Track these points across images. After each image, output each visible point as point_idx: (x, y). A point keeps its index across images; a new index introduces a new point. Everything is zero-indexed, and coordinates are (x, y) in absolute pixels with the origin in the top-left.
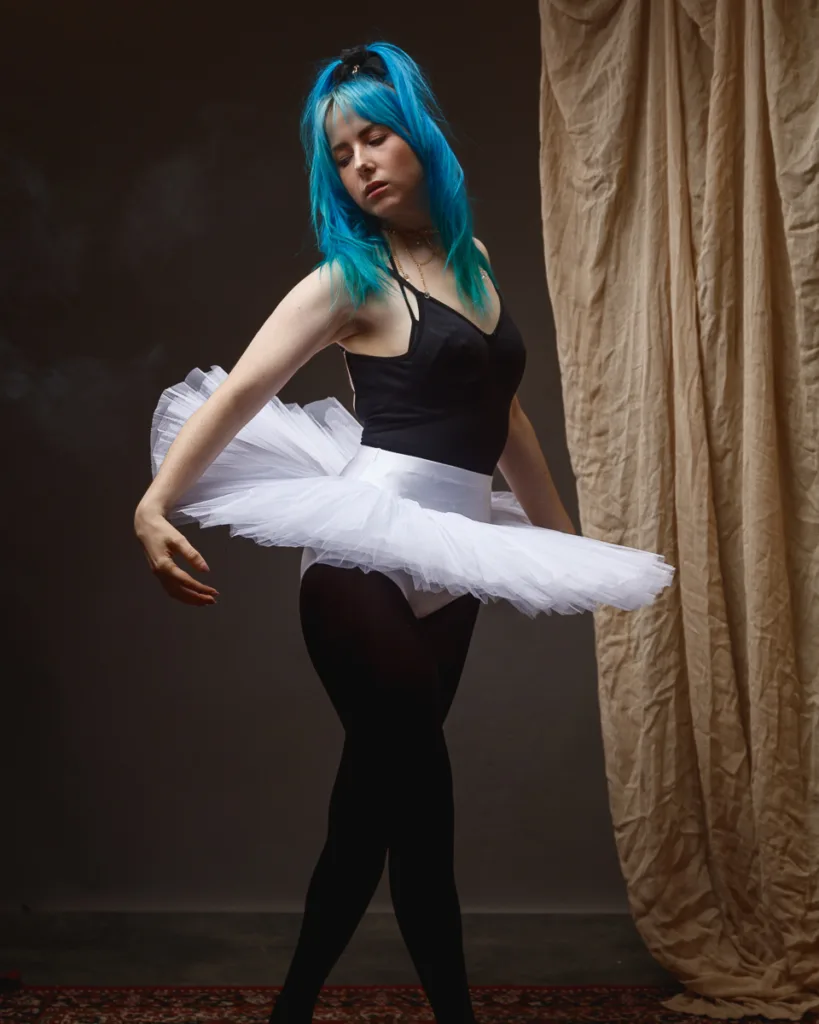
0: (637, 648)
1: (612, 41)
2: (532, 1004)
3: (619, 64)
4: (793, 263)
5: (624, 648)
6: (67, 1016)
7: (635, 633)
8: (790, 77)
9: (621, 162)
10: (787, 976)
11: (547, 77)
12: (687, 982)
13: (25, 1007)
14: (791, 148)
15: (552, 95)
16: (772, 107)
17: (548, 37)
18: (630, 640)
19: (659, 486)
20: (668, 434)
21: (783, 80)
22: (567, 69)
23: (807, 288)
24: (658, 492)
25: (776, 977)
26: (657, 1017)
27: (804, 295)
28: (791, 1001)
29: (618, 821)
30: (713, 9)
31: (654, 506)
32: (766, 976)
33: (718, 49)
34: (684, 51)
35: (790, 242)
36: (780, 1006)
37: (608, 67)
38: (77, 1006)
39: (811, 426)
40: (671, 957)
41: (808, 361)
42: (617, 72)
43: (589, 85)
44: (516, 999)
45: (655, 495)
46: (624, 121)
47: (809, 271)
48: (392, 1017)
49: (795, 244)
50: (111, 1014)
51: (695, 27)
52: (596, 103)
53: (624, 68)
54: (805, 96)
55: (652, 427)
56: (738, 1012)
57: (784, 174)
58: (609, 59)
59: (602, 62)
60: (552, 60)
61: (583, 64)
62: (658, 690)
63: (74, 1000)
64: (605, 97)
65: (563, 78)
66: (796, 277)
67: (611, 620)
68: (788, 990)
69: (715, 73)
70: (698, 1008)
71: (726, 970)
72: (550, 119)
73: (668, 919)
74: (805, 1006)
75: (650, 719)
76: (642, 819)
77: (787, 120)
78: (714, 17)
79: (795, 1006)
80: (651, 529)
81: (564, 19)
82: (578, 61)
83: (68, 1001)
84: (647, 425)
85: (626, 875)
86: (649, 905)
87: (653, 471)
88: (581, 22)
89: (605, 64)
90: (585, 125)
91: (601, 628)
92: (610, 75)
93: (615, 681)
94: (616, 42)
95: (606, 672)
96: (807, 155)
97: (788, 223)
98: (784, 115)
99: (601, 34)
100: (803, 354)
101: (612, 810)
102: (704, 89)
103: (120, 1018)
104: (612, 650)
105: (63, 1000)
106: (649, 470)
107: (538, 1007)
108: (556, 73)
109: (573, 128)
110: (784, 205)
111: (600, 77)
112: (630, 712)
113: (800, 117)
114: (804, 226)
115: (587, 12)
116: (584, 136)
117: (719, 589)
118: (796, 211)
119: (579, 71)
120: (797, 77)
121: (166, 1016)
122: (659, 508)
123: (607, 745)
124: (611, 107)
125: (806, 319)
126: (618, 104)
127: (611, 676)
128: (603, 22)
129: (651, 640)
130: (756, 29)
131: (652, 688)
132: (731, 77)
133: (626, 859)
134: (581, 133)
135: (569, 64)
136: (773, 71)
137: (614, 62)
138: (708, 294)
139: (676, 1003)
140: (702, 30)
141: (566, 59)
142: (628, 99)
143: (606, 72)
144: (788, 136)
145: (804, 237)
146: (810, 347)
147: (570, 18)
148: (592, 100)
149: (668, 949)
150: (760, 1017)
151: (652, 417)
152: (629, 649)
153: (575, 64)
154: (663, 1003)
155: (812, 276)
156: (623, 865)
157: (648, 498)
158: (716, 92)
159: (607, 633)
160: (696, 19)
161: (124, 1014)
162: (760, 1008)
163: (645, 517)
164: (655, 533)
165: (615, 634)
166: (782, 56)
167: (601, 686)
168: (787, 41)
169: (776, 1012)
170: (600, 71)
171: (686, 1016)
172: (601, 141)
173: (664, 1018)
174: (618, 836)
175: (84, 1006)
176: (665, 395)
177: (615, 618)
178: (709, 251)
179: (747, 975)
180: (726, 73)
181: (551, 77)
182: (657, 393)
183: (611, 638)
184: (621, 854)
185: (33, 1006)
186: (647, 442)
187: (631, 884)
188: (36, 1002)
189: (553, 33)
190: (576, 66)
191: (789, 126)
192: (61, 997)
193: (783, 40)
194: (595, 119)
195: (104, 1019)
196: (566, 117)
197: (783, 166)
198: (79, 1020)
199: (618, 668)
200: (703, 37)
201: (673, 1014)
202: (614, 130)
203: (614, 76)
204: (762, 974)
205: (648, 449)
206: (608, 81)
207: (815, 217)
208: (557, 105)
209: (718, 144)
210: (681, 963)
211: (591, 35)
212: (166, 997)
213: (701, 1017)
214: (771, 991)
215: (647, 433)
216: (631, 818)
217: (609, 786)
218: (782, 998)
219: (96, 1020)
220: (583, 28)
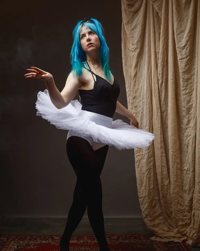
0: (144, 156)
1: (138, 17)
2: (120, 239)
3: (140, 22)
4: (180, 68)
5: (141, 156)
6: (13, 242)
7: (144, 153)
8: (179, 25)
9: (140, 44)
10: (179, 232)
12: (155, 233)
13: (3, 240)
14: (179, 41)
15: (125, 29)
16: (175, 32)
17: (124, 15)
18: (142, 155)
19: (149, 119)
20: (151, 107)
21: (178, 25)
22: (128, 23)
23: (183, 73)
24: (149, 120)
25: (176, 232)
26: (149, 242)
27: (182, 75)
29: (140, 197)
30: (162, 9)
32: (174, 232)
33: (163, 18)
34: (155, 19)
35: (179, 63)
36: (177, 239)
37: (138, 22)
38: (15, 240)
39: (184, 105)
40: (152, 228)
41: (183, 90)
42: (140, 23)
43: (133, 26)
44: (116, 238)
46: (141, 35)
47: (184, 69)
48: (88, 242)
49: (180, 63)
50: (23, 242)
51: (157, 13)
52: (135, 30)
53: (141, 23)
54: (183, 29)
55: (147, 105)
56: (167, 240)
57: (178, 47)
58: (138, 20)
59: (136, 22)
60: (124, 21)
61: (131, 22)
63: (15, 238)
64: (137, 29)
65: (127, 25)
66: (181, 71)
67: (138, 150)
68: (179, 235)
69: (162, 24)
70: (158, 239)
71: (165, 231)
72: (124, 34)
73: (151, 219)
74: (183, 239)
75: (147, 173)
76: (145, 196)
77: (178, 35)
78: (162, 11)
79: (180, 239)
80: (147, 129)
81: (127, 11)
82: (131, 21)
83: (13, 238)
84: (146, 105)
85: (142, 209)
86: (147, 215)
87: (148, 116)
88: (131, 12)
89: (137, 21)
91: (136, 152)
92: (138, 24)
93: (139, 164)
94: (140, 16)
95: (137, 162)
96: (183, 43)
97: (179, 58)
98: (178, 34)
99: (136, 15)
100: (182, 88)
101: (138, 194)
102: (160, 27)
103: (25, 242)
104: (138, 157)
105: (12, 238)
106: (147, 115)
107: (121, 239)
108: (125, 24)
109: (129, 36)
110: (178, 54)
111: (136, 25)
112: (142, 171)
113: (182, 34)
114: (182, 59)
115: (133, 10)
116: (132, 38)
117: (163, 143)
118: (180, 55)
120: (181, 25)
121: (35, 242)
122: (149, 124)
123: (137, 179)
124: (138, 32)
125: (183, 81)
126: (140, 31)
127: (138, 163)
128: (136, 12)
129: (147, 155)
130: (171, 13)
131: (148, 166)
132: (166, 25)
133: (142, 205)
134: (131, 37)
135: (129, 21)
136: (175, 23)
137: (139, 21)
138: (160, 74)
139: (153, 238)
140: (159, 14)
141: (128, 21)
142: (142, 30)
143: (137, 23)
144: (179, 38)
145: (182, 62)
146: (184, 87)
147: (129, 11)
149: (151, 226)
150: (173, 241)
151: (147, 103)
152: (142, 156)
153: (130, 22)
154: (150, 238)
155: (184, 71)
156: (141, 206)
157: (146, 122)
158: (162, 28)
160: (158, 11)
161: (26, 242)
162: (172, 239)
163: (146, 126)
165: (139, 153)
166: (178, 20)
167: (136, 165)
168: (179, 16)
169: (176, 240)
170: (136, 23)
171: (155, 241)
172: (136, 39)
173: (150, 242)
174: (140, 200)
175: (17, 240)
176: (151, 98)
177: (139, 150)
178: (161, 65)
179: (169, 232)
180: (164, 24)
181: (124, 24)
182: (149, 98)
183: (138, 154)
184: (141, 203)
185: (5, 240)
186: (146, 109)
187: (143, 211)
188: (6, 239)
189: (125, 15)
191: (179, 36)
192: (11, 238)
193: (178, 16)
194: (134, 34)
195: (21, 243)
196: (128, 34)
197: (178, 45)
198: (16, 243)
199: (140, 161)
200: (159, 15)
201: (153, 241)
202: (139, 37)
203: (139, 24)
204: (173, 231)
205: (147, 110)
206: (137, 25)
207: (185, 57)
208: (126, 31)
209: (163, 40)
210: (154, 229)
211: (133, 15)
212: (36, 237)
213: (159, 241)
214: (175, 235)
215: (146, 107)
216: (143, 196)
217: (138, 188)
218: (178, 237)
219: (20, 243)
220: (132, 13)
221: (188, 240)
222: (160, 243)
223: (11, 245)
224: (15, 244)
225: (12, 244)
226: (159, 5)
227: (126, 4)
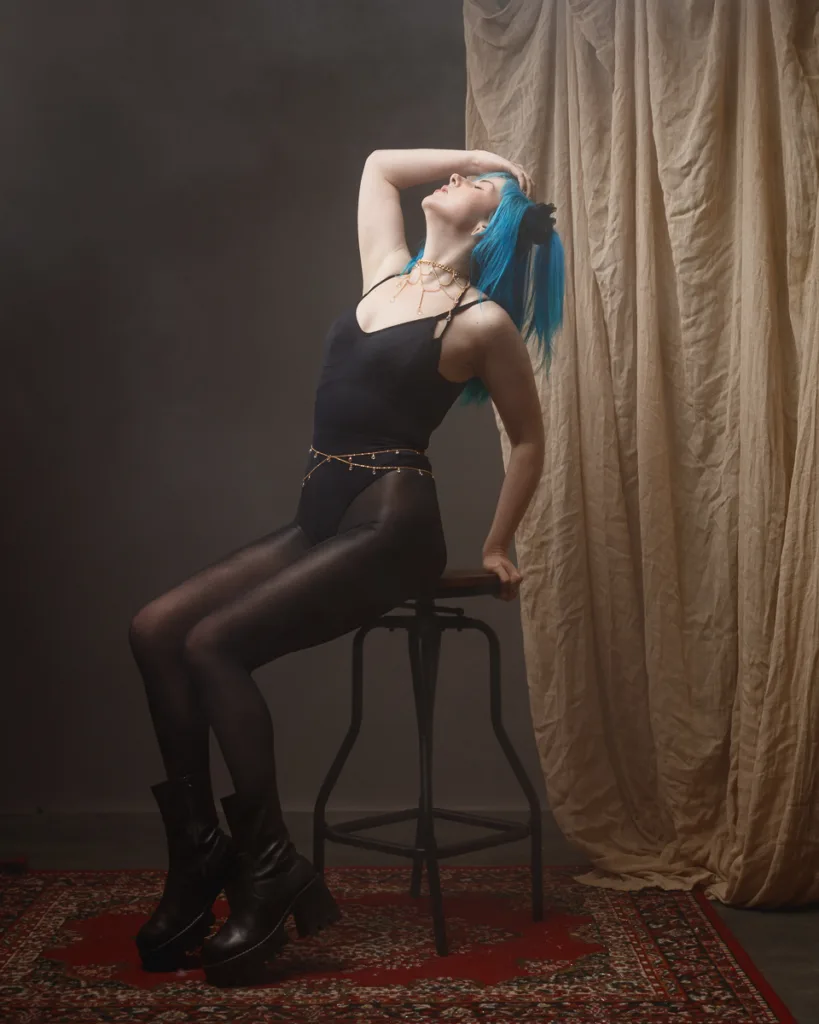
0: (553, 575)
1: (525, 64)
2: (463, 880)
3: (531, 83)
4: (674, 244)
5: (543, 575)
6: (64, 893)
7: (551, 563)
8: (671, 90)
9: (534, 164)
10: (678, 856)
11: (471, 96)
12: (596, 861)
13: (30, 886)
14: (672, 148)
15: (476, 109)
16: (655, 115)
17: (472, 62)
18: (546, 569)
19: (567, 437)
20: (575, 393)
21: (666, 91)
22: (487, 87)
23: (685, 265)
24: (566, 442)
25: (672, 855)
26: (569, 890)
27: (681, 272)
28: (685, 874)
29: (537, 724)
31: (562, 454)
32: (662, 854)
33: (618, 67)
35: (671, 227)
36: (673, 879)
37: (522, 85)
38: (75, 885)
39: (690, 384)
40: (581, 841)
41: (688, 327)
42: (530, 89)
43: (506, 100)
44: (450, 877)
45: (564, 445)
46: (535, 130)
47: (686, 251)
48: (343, 891)
49: (675, 228)
50: (103, 891)
51: (592, 49)
52: (513, 115)
53: (535, 86)
54: (684, 105)
55: (560, 386)
56: (634, 885)
57: (664, 170)
58: (523, 78)
59: (516, 81)
60: (475, 80)
61: (501, 83)
62: (568, 610)
63: (73, 881)
64: (519, 110)
65: (484, 96)
66: (677, 256)
67: (530, 552)
68: (679, 866)
69: (616, 87)
70: (606, 883)
71: (630, 852)
72: (474, 129)
73: (579, 807)
74: (695, 879)
75: (561, 635)
76: (559, 720)
77: (668, 125)
78: (609, 41)
79: (687, 879)
80: (562, 472)
81: (485, 45)
82: (497, 81)
83: (67, 881)
84: (557, 385)
85: (545, 769)
86: (565, 795)
87: (561, 425)
88: (500, 48)
89: (519, 83)
90: (503, 134)
91: (523, 558)
92: (523, 91)
93: (535, 603)
94: (529, 64)
95: (527, 596)
96: (684, 153)
97: (669, 211)
98: (666, 121)
99: (516, 58)
100: (683, 322)
101: (533, 714)
103: (109, 894)
104: (531, 577)
105: (63, 881)
106: (560, 421)
107: (469, 882)
108: (479, 91)
109: (493, 137)
110: (665, 197)
111: (514, 95)
112: (548, 631)
113: (680, 122)
114: (682, 213)
115: (504, 40)
116: (503, 143)
118: (675, 200)
119: (498, 88)
120: (677, 89)
121: (149, 892)
122: (567, 455)
123: (528, 659)
124: (525, 118)
125: (684, 292)
126: (531, 115)
127: (531, 600)
128: (518, 48)
129: (561, 568)
130: (642, 49)
131: (564, 609)
133: (546, 756)
134: (501, 141)
135: (490, 83)
136: (657, 84)
137: (527, 80)
139: (587, 880)
140: (597, 52)
141: (487, 80)
142: (539, 111)
143: (520, 89)
144: (669, 138)
145: (680, 222)
146: (688, 317)
147: (489, 45)
148: (509, 112)
149: (578, 834)
150: (658, 888)
151: (560, 380)
152: (546, 577)
153: (494, 84)
154: (575, 878)
155: (689, 255)
156: (543, 760)
157: (558, 447)
158: (618, 102)
159: (527, 564)
160: (593, 43)
161: (113, 891)
162: (657, 880)
163: (556, 462)
164: (564, 474)
165: (533, 564)
166: (665, 72)
167: (523, 609)
168: (669, 59)
169: (671, 885)
170: (516, 88)
171: (594, 888)
172: (516, 148)
173: (575, 890)
174: (538, 736)
175: (80, 885)
176: (573, 359)
177: (534, 550)
179: (644, 855)
181: (475, 95)
182: (564, 359)
183: (530, 567)
184: (542, 750)
185: (37, 886)
186: (557, 400)
187: (549, 777)
188: (40, 883)
189: (476, 57)
190: (495, 86)
191: (670, 130)
192: (62, 878)
193: (665, 58)
194: (512, 129)
195: (96, 895)
196: (488, 128)
197: (664, 164)
198: (75, 895)
199: (536, 595)
200: (599, 57)
201: (583, 886)
202: (527, 138)
203: (527, 92)
204: (659, 853)
205: (558, 406)
206: (522, 97)
207: (691, 205)
208: (480, 118)
209: (622, 147)
210: (589, 845)
211: (507, 59)
212: (152, 877)
213: (607, 889)
214: (668, 867)
215: (557, 392)
216: (551, 721)
217: (530, 692)
218: (680, 872)
219: (90, 895)
220: (501, 54)
221: (715, 883)
222: (608, 895)
223: (56, 903)
224: (72, 898)
225: (60, 898)
226: (596, 20)
227: (479, 21)
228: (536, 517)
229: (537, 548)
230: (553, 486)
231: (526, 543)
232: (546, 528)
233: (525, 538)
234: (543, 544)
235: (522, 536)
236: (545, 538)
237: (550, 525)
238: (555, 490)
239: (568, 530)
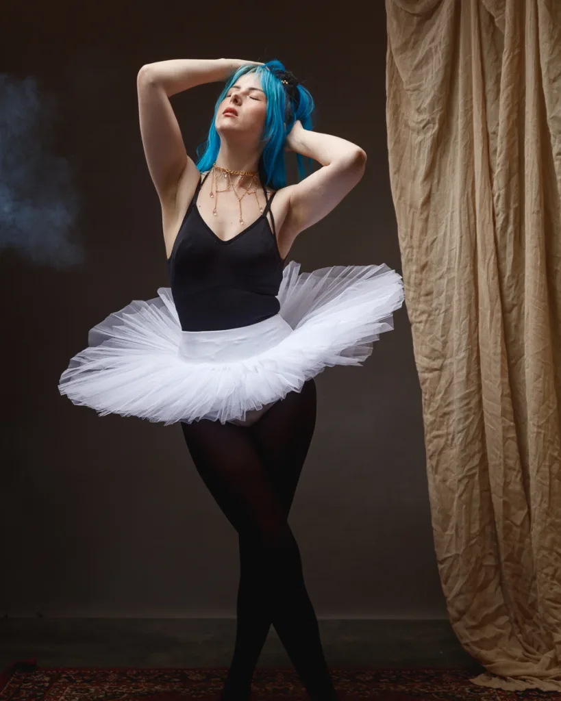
0: (453, 439)
1: (435, 28)
2: (382, 681)
3: (440, 43)
4: (559, 178)
5: (444, 439)
6: (68, 688)
7: (451, 429)
8: (556, 51)
9: (441, 110)
10: (555, 662)
11: (391, 52)
12: (487, 666)
13: (39, 682)
14: (557, 100)
15: (395, 63)
16: (544, 72)
17: (392, 26)
18: (448, 434)
19: (468, 330)
20: (473, 294)
21: (551, 54)
22: (404, 48)
24: (467, 334)
25: (548, 662)
26: (467, 690)
28: (558, 679)
29: (440, 557)
30: (505, 5)
31: (464, 343)
32: (541, 662)
33: (507, 31)
34: (484, 35)
35: (557, 164)
36: (551, 682)
37: (433, 45)
38: (75, 681)
40: (477, 649)
42: (439, 48)
43: (419, 57)
44: (371, 678)
45: (465, 336)
46: (443, 81)
48: (288, 689)
49: (560, 165)
50: (98, 687)
51: (492, 18)
52: (424, 70)
53: (443, 46)
55: (463, 288)
56: (521, 686)
57: (553, 117)
58: (433, 40)
59: (428, 42)
60: (394, 41)
61: (416, 43)
62: (466, 469)
63: (73, 678)
64: (430, 65)
65: (401, 53)
67: (435, 421)
68: (556, 671)
69: (505, 50)
70: (495, 683)
71: (514, 658)
72: (393, 82)
73: (474, 623)
75: (462, 488)
76: (457, 555)
77: (554, 80)
78: (504, 11)
79: (560, 682)
80: (464, 358)
81: (403, 13)
82: (412, 41)
83: (68, 678)
84: (459, 288)
85: (446, 593)
86: (462, 613)
87: (463, 320)
88: (414, 15)
89: (430, 43)
90: (417, 85)
91: (428, 426)
92: (433, 50)
93: (438, 462)
95: (432, 456)
97: (555, 151)
98: (552, 78)
99: (428, 23)
101: (436, 550)
102: (498, 60)
103: (103, 690)
104: (435, 441)
105: (65, 678)
106: (461, 319)
107: (386, 682)
108: (397, 50)
109: (408, 87)
110: (552, 138)
111: (427, 52)
112: (448, 483)
115: (418, 8)
116: (416, 92)
117: (509, 399)
118: (560, 142)
119: (413, 48)
120: (560, 52)
121: (134, 688)
122: (468, 344)
123: (432, 505)
124: (434, 72)
126: (439, 70)
127: (435, 459)
128: (429, 14)
129: (462, 434)
130: (533, 18)
131: (464, 466)
132: (516, 52)
133: (446, 583)
134: (414, 90)
135: (406, 44)
136: (545, 48)
137: (436, 42)
138: (501, 198)
139: (479, 681)
140: (496, 20)
141: (404, 40)
142: (446, 66)
143: (431, 49)
144: (555, 92)
147: (406, 12)
148: (422, 67)
149: (475, 643)
150: (537, 690)
151: (462, 283)
152: (447, 440)
153: (410, 44)
154: (471, 680)
156: (443, 586)
157: (460, 338)
158: (505, 62)
159: (432, 430)
160: (492, 13)
161: (106, 687)
162: (537, 684)
163: (458, 350)
164: (465, 361)
165: (438, 430)
166: (551, 38)
167: (428, 466)
168: (555, 26)
169: (548, 686)
170: (427, 48)
171: (486, 688)
172: (427, 96)
173: (471, 690)
174: (440, 567)
175: (79, 681)
176: (472, 268)
177: (438, 419)
178: (501, 170)
179: (527, 661)
180: (512, 50)
181: (393, 52)
182: (466, 267)
183: (435, 433)
184: (443, 578)
185: (45, 682)
186: (460, 300)
187: (449, 599)
188: (47, 679)
189: (395, 23)
190: (411, 45)
191: (556, 85)
192: (64, 676)
193: (551, 26)
194: (424, 81)
195: (92, 690)
196: (404, 80)
197: (552, 112)
198: (76, 691)
199: (440, 453)
200: (497, 25)
201: (478, 687)
202: (436, 88)
203: (436, 51)
204: (539, 660)
205: (460, 304)
206: (432, 55)
208: (398, 71)
209: (507, 97)
210: (483, 652)
211: (421, 24)
212: (134, 675)
213: (497, 689)
214: (545, 672)
215: (459, 294)
216: (449, 555)
217: (435, 533)
218: (553, 677)
219: (88, 691)
220: (415, 19)
222: (499, 695)
223: (62, 698)
224: (74, 693)
225: (65, 694)
228: (439, 393)
229: (441, 417)
230: (454, 368)
231: (431, 413)
232: (448, 402)
233: (431, 410)
234: (445, 414)
235: (429, 408)
236: (446, 410)
237: (451, 399)
238: (458, 371)
239: (468, 404)
